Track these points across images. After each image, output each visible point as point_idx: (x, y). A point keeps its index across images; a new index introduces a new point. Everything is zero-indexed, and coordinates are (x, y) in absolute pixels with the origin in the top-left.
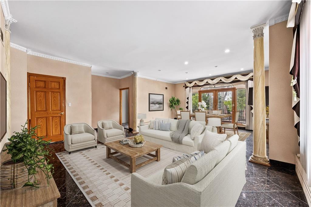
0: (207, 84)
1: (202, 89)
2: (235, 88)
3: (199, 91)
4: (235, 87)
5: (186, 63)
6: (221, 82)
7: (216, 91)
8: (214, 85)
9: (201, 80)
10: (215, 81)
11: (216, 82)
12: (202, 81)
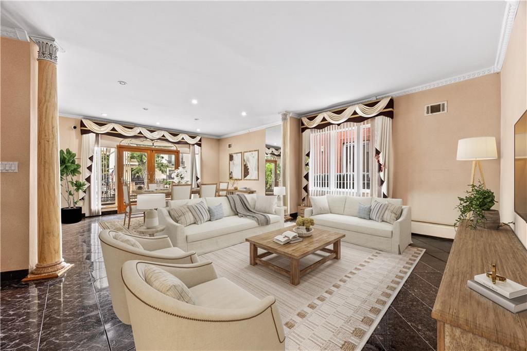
0: (139, 136)
1: (125, 142)
2: (179, 151)
3: (117, 145)
4: (178, 149)
5: (195, 102)
6: (163, 139)
7: (152, 150)
8: (152, 140)
9: (130, 127)
10: (157, 135)
11: (158, 137)
12: (132, 128)
